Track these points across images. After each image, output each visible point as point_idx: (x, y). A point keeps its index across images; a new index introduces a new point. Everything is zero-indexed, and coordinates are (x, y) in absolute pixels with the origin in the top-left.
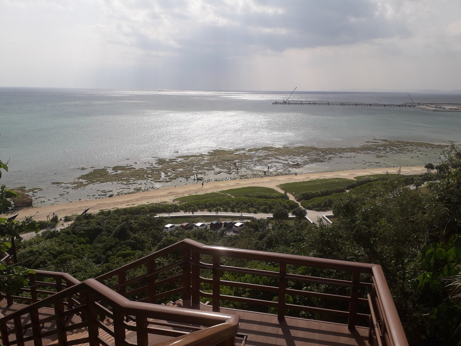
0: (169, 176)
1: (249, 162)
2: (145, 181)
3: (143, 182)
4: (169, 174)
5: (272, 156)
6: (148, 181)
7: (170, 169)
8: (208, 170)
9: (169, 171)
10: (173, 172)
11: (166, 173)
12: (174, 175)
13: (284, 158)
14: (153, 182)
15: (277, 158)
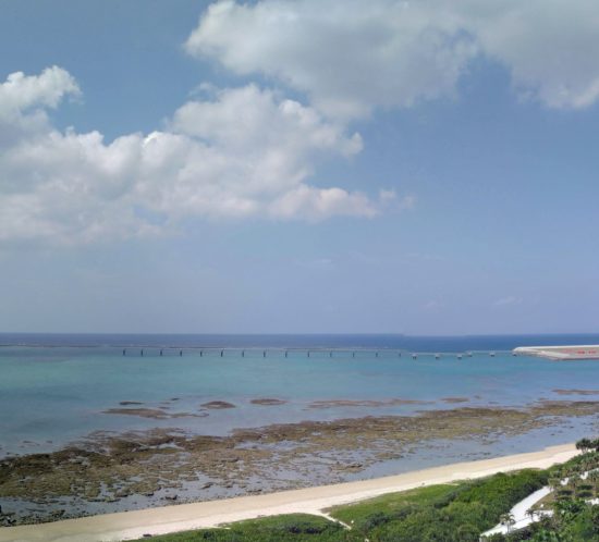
0: (115, 490)
1: (265, 463)
2: (71, 499)
3: (68, 499)
4: (115, 486)
5: (306, 451)
6: (77, 498)
7: (116, 478)
8: (187, 479)
9: (115, 481)
10: (123, 482)
11: (110, 485)
12: (123, 488)
13: (328, 455)
14: (85, 501)
15: (316, 455)
